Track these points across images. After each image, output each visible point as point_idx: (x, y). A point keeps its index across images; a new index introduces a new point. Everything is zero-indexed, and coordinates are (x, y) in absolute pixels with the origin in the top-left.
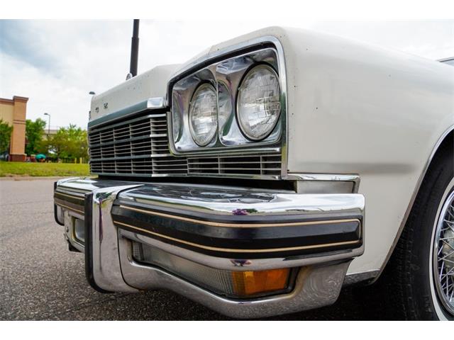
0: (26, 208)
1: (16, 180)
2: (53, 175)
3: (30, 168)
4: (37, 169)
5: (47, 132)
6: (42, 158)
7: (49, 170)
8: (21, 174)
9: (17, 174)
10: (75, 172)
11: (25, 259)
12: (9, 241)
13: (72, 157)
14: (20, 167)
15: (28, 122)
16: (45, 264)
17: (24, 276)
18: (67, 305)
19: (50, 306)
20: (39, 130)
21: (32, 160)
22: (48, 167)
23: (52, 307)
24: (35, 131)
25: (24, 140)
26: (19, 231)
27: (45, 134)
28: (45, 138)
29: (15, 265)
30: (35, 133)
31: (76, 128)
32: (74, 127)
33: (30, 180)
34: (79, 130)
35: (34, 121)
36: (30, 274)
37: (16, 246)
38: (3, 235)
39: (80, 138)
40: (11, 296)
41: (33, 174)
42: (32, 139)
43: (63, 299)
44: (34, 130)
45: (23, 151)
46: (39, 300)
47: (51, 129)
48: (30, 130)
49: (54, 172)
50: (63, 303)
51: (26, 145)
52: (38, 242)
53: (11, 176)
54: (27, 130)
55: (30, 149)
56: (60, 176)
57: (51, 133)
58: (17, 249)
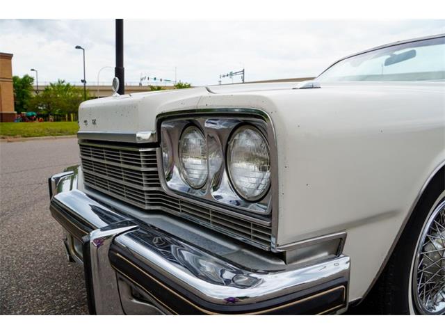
0: (22, 178)
1: (9, 141)
2: (46, 136)
3: (22, 128)
4: (29, 129)
5: (36, 89)
6: (33, 116)
7: (41, 130)
8: (13, 135)
9: (9, 135)
10: (67, 131)
11: (26, 244)
12: (9, 222)
13: (63, 113)
14: (12, 128)
15: (15, 79)
16: (47, 249)
17: (27, 265)
18: (71, 300)
19: (56, 301)
20: (27, 86)
21: (24, 119)
22: (40, 126)
23: (58, 302)
24: (23, 88)
25: (13, 98)
26: (18, 209)
27: (34, 90)
28: (34, 94)
29: (17, 252)
30: (24, 90)
31: (65, 84)
32: (63, 82)
33: (23, 141)
34: (68, 85)
35: (21, 77)
36: (33, 263)
37: (17, 227)
38: (3, 214)
39: (70, 94)
40: (17, 291)
41: (26, 135)
42: (21, 96)
43: (66, 292)
44: (22, 86)
45: (13, 109)
46: (44, 294)
47: (39, 84)
48: (18, 87)
49: (46, 132)
50: (67, 298)
51: (15, 103)
52: (37, 222)
53: (4, 138)
54: (14, 86)
55: (19, 107)
56: (53, 135)
57: (39, 89)
58: (18, 231)
